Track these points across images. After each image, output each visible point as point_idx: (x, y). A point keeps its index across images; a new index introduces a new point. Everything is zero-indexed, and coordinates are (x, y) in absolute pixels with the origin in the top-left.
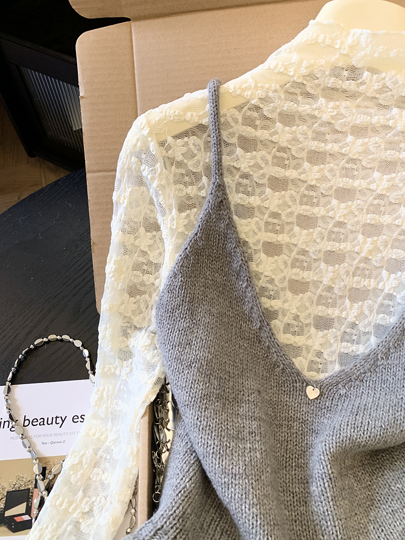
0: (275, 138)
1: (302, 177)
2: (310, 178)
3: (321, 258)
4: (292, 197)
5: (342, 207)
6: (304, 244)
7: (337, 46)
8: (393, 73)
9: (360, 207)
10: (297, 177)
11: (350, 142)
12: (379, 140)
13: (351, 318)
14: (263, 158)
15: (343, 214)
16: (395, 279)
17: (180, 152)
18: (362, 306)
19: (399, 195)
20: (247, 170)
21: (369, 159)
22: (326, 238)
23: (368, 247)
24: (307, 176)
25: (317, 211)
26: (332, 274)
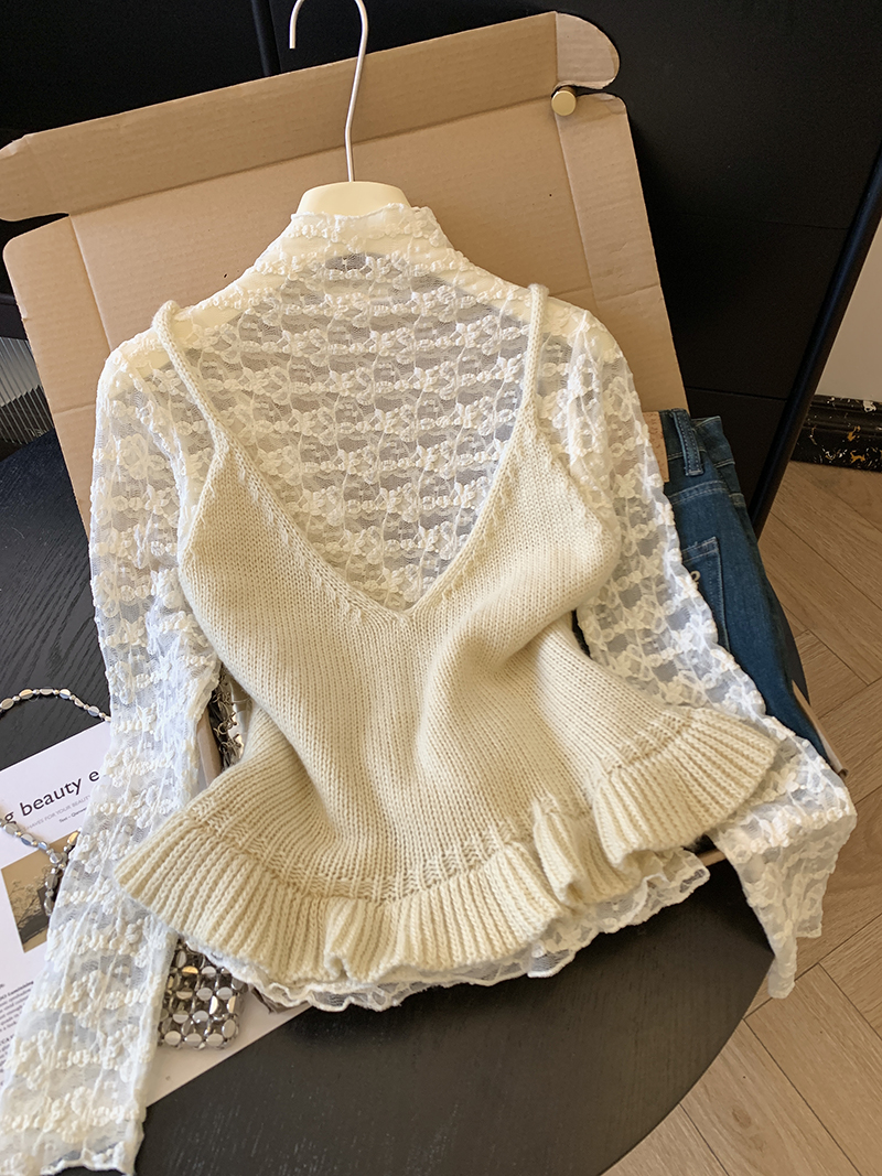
0: (285, 349)
1: (332, 389)
2: (341, 389)
3: (378, 483)
4: (325, 415)
5: (389, 417)
6: (354, 469)
7: (325, 236)
8: (397, 253)
9: (409, 413)
10: (325, 391)
11: (375, 339)
12: (407, 331)
14: (278, 375)
19: (449, 390)
20: (262, 392)
21: (403, 354)
22: (378, 457)
24: (337, 387)
26: (395, 499)
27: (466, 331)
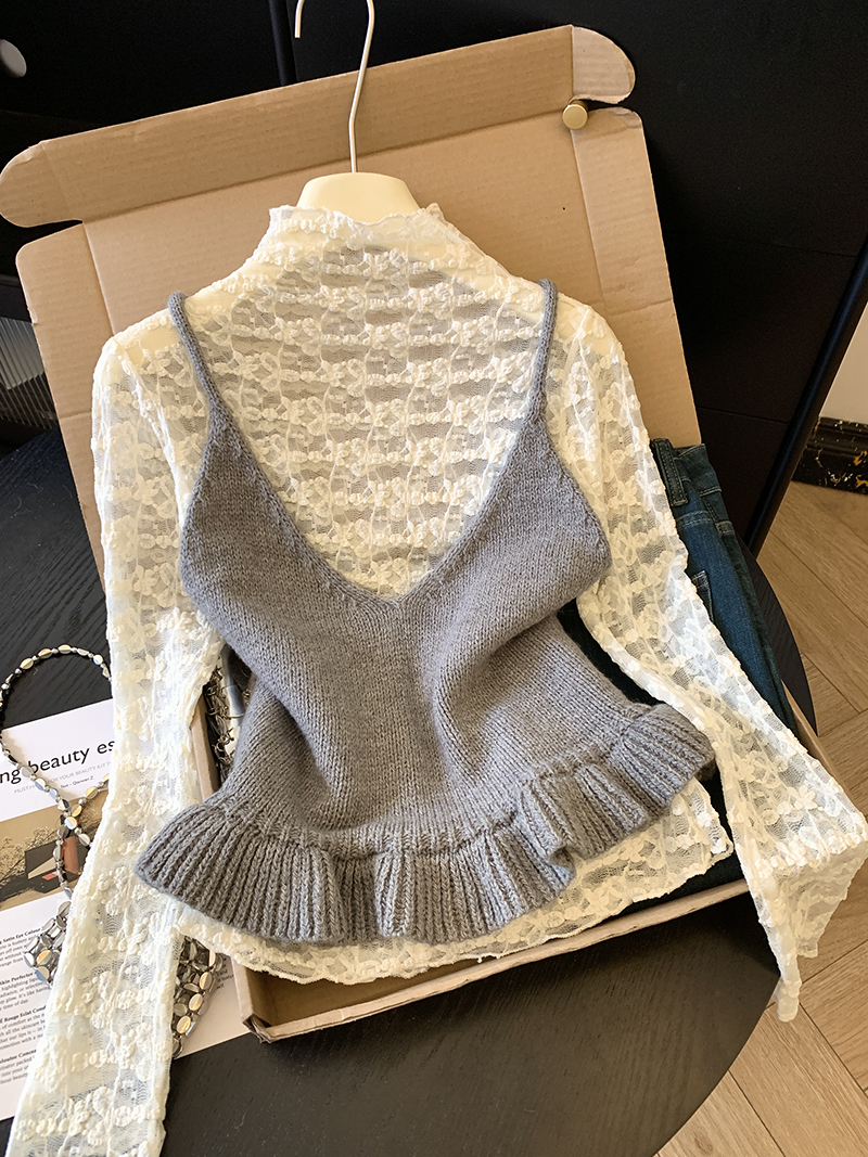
0: (277, 336)
1: (323, 379)
2: (332, 379)
3: (366, 475)
4: (314, 404)
5: (379, 410)
6: (343, 461)
9: (400, 407)
10: (315, 380)
11: (369, 331)
12: (402, 325)
13: (418, 543)
14: (268, 361)
15: (381, 417)
16: (460, 488)
18: (427, 527)
19: (441, 386)
21: (396, 348)
22: (367, 450)
23: (420, 454)
24: (328, 377)
25: (350, 419)
26: (383, 493)
27: (461, 330)
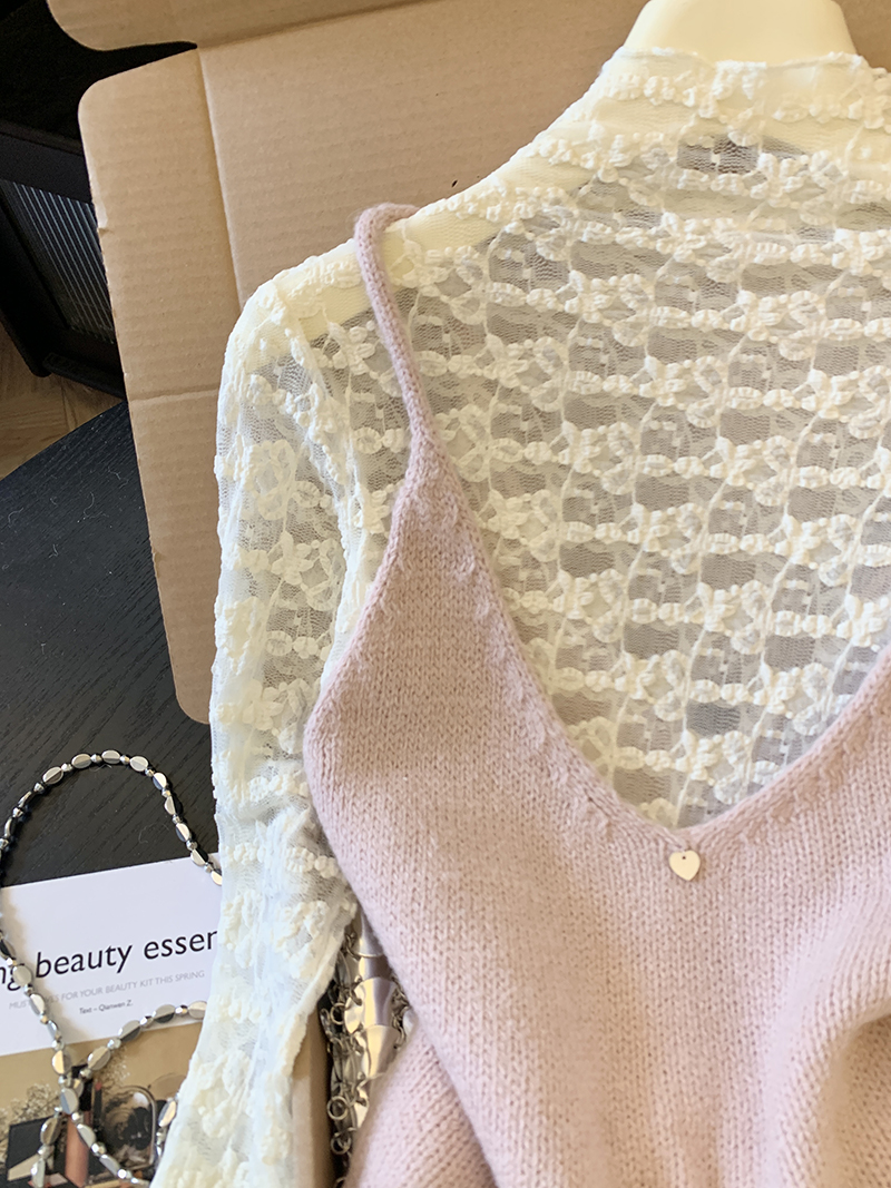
0: (569, 306)
1: (643, 390)
2: (661, 392)
3: (697, 572)
4: (621, 437)
5: (741, 455)
6: (657, 543)
7: (690, 103)
9: (782, 451)
10: (629, 391)
11: (745, 305)
12: (812, 297)
13: (775, 706)
14: (548, 354)
15: (743, 469)
16: (875, 615)
17: (359, 354)
18: (798, 679)
19: (870, 420)
20: (514, 383)
21: (793, 341)
22: (705, 526)
23: (806, 542)
24: (654, 388)
25: (684, 467)
26: (723, 607)
